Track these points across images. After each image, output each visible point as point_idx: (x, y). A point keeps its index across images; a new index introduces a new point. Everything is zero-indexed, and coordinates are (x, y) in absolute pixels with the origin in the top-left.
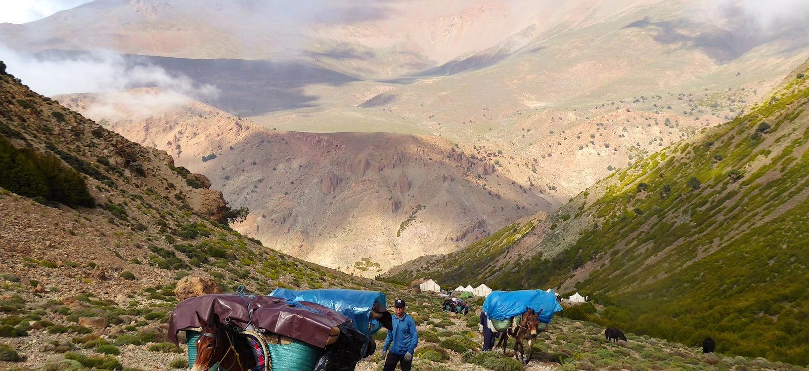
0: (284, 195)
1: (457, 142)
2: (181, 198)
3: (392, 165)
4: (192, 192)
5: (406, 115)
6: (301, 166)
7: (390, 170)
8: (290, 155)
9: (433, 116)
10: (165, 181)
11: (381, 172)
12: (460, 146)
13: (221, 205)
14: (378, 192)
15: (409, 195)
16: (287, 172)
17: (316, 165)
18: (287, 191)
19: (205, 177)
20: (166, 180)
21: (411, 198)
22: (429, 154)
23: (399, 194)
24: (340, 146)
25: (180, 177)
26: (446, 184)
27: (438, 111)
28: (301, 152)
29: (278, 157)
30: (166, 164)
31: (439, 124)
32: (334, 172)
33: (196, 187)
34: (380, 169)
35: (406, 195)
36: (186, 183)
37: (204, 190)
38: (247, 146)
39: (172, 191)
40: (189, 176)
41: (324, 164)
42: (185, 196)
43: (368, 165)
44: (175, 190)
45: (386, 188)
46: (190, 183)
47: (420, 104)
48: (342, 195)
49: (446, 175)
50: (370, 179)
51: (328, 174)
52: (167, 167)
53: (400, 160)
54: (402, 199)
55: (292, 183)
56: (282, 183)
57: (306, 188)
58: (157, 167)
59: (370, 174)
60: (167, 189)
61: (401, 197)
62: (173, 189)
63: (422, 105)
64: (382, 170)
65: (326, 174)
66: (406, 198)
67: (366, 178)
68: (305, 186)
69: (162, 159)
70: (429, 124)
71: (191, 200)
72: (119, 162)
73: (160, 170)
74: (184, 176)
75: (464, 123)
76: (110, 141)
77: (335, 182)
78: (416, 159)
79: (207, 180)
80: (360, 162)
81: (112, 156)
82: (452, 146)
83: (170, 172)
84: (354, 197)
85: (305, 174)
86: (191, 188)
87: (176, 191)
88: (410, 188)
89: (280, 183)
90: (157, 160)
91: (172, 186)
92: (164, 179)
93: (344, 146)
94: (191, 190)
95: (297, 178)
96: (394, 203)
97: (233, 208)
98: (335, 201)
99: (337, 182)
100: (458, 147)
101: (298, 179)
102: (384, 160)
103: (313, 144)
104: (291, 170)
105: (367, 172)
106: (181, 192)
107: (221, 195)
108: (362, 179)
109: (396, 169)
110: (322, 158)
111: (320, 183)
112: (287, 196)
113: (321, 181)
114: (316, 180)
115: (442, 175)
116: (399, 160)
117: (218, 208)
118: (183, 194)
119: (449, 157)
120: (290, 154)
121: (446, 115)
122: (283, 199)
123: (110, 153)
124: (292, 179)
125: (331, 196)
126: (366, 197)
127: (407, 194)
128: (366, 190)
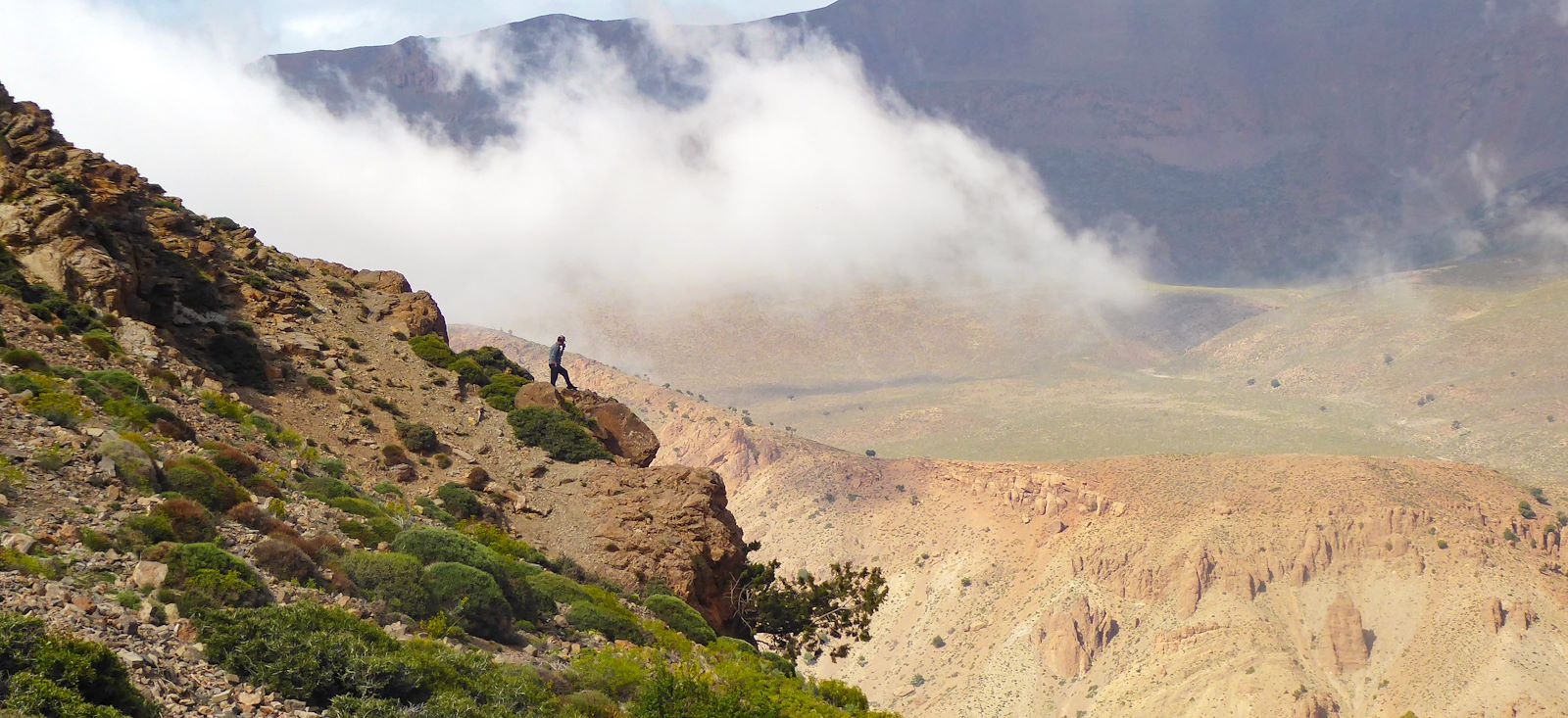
0: (911, 688)
1: (1535, 482)
2: (474, 511)
3: (1298, 570)
4: (545, 481)
5: (1333, 398)
6: (967, 583)
7: (1294, 589)
8: (929, 543)
9: (1430, 398)
10: (385, 414)
11: (1259, 597)
12: (1550, 496)
13: (717, 552)
14: (1251, 671)
15: (1368, 680)
16: (918, 604)
17: (1020, 576)
18: (919, 671)
19: (619, 410)
20: (393, 411)
21: (1375, 691)
22: (1436, 526)
23: (1330, 674)
24: (1107, 506)
25: (476, 401)
26: (1507, 635)
27: (1452, 380)
28: (968, 532)
29: (886, 551)
30: (400, 336)
31: (1456, 425)
32: (1086, 600)
33: (571, 450)
34: (1257, 585)
35: (1357, 677)
36: (510, 430)
37: (613, 470)
38: (775, 514)
39: (421, 471)
40: (523, 400)
41: (1048, 573)
42: (502, 499)
43: (1208, 571)
44: (446, 464)
45: (1282, 655)
46: (531, 431)
47: (1381, 357)
48: (1121, 684)
49: (1505, 605)
50: (1222, 622)
51: (1066, 607)
52: (405, 347)
53: (1329, 549)
54: (1345, 695)
55: (939, 643)
56: (904, 641)
57: (989, 658)
58: (344, 346)
59: (1218, 604)
60: (393, 455)
61: (1335, 684)
62: (432, 460)
63: (1388, 360)
64: (1262, 588)
65: (1057, 609)
66: (1359, 689)
67: (1204, 616)
68: (985, 651)
69: (376, 310)
70: (1418, 424)
71: (537, 523)
72: (90, 275)
73: (360, 360)
74: (502, 398)
75: (1550, 419)
76: (47, 164)
77: (1093, 635)
78: (1389, 547)
79: (635, 423)
80: (1178, 563)
81: (44, 240)
82: (1522, 497)
83: (417, 371)
84: (1163, 691)
85: (983, 610)
86: (539, 456)
87: (451, 471)
88: (1368, 653)
89: (896, 643)
90: (349, 310)
91: (428, 444)
92: (381, 405)
93: (1118, 507)
94: (539, 472)
95: (952, 625)
96: (1313, 711)
97: (787, 572)
98: (1094, 706)
99: (1100, 635)
100: (1542, 501)
101: (959, 628)
102: (1268, 554)
103: (1007, 501)
104: (932, 597)
105: (1207, 596)
106: (479, 480)
107: (717, 492)
108: (1193, 623)
109: (1313, 582)
110: (1044, 550)
111: (1035, 640)
112: (919, 690)
113: (1043, 635)
114: (1024, 630)
115: (1490, 604)
116: (1323, 550)
117: (696, 569)
118: (491, 486)
119: (1512, 537)
120: (928, 539)
121: (1480, 391)
122: (905, 700)
123: (34, 224)
124: (937, 630)
125: (1081, 687)
126: (1209, 690)
127: (1361, 674)
128: (1208, 663)
